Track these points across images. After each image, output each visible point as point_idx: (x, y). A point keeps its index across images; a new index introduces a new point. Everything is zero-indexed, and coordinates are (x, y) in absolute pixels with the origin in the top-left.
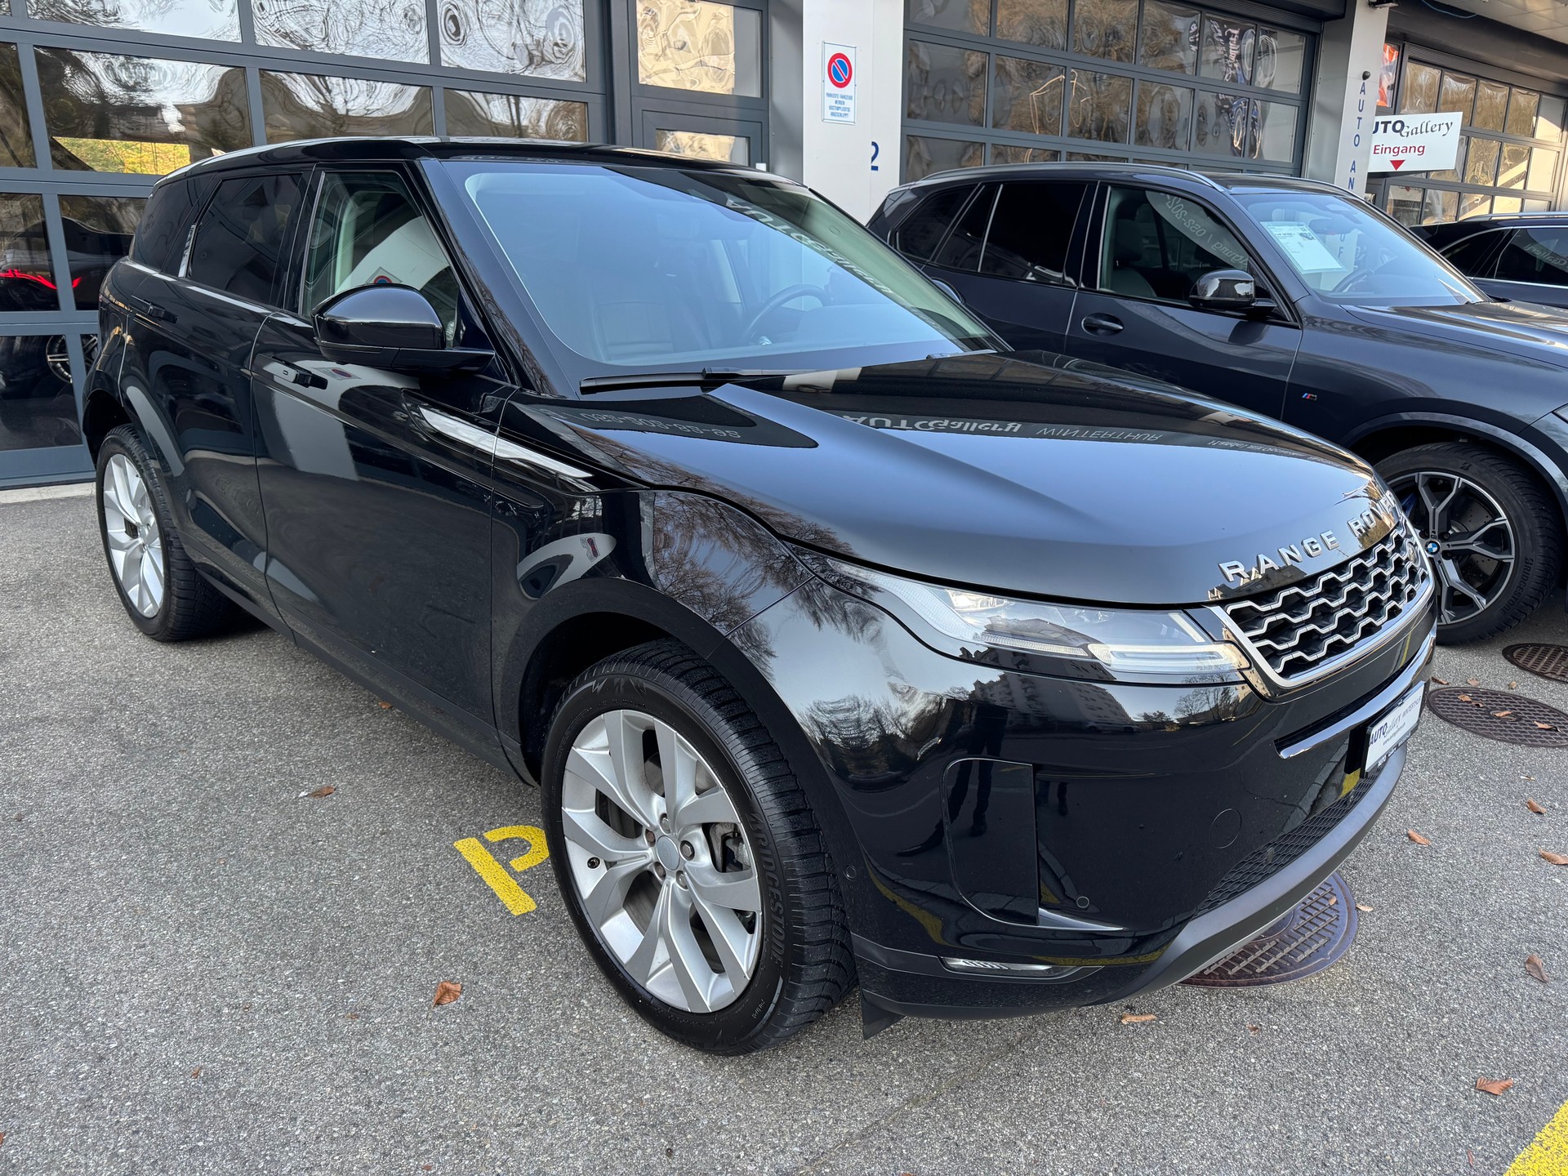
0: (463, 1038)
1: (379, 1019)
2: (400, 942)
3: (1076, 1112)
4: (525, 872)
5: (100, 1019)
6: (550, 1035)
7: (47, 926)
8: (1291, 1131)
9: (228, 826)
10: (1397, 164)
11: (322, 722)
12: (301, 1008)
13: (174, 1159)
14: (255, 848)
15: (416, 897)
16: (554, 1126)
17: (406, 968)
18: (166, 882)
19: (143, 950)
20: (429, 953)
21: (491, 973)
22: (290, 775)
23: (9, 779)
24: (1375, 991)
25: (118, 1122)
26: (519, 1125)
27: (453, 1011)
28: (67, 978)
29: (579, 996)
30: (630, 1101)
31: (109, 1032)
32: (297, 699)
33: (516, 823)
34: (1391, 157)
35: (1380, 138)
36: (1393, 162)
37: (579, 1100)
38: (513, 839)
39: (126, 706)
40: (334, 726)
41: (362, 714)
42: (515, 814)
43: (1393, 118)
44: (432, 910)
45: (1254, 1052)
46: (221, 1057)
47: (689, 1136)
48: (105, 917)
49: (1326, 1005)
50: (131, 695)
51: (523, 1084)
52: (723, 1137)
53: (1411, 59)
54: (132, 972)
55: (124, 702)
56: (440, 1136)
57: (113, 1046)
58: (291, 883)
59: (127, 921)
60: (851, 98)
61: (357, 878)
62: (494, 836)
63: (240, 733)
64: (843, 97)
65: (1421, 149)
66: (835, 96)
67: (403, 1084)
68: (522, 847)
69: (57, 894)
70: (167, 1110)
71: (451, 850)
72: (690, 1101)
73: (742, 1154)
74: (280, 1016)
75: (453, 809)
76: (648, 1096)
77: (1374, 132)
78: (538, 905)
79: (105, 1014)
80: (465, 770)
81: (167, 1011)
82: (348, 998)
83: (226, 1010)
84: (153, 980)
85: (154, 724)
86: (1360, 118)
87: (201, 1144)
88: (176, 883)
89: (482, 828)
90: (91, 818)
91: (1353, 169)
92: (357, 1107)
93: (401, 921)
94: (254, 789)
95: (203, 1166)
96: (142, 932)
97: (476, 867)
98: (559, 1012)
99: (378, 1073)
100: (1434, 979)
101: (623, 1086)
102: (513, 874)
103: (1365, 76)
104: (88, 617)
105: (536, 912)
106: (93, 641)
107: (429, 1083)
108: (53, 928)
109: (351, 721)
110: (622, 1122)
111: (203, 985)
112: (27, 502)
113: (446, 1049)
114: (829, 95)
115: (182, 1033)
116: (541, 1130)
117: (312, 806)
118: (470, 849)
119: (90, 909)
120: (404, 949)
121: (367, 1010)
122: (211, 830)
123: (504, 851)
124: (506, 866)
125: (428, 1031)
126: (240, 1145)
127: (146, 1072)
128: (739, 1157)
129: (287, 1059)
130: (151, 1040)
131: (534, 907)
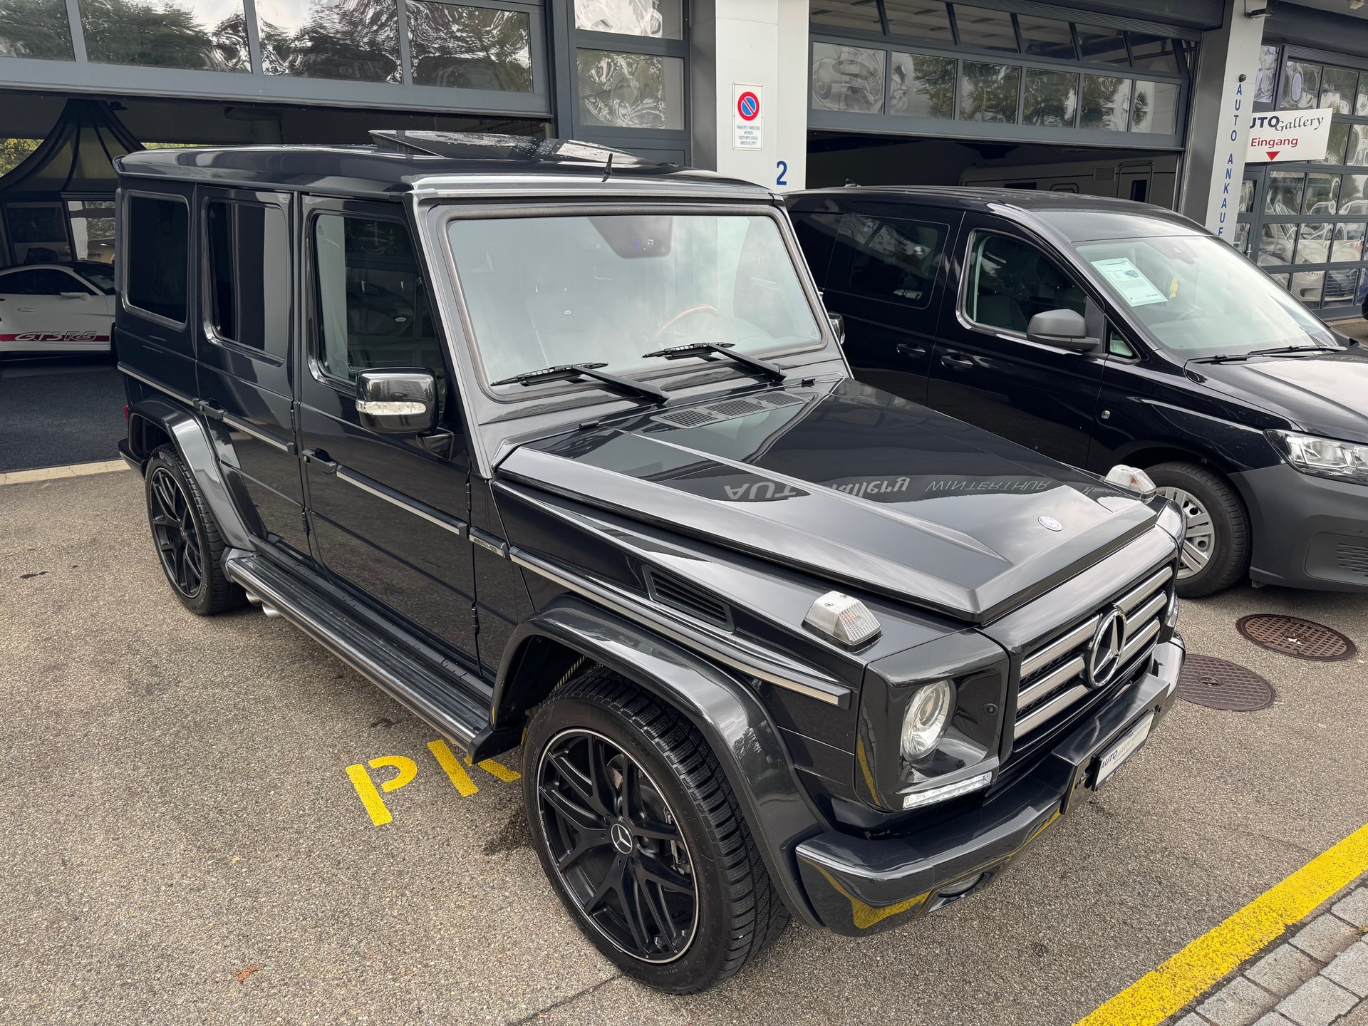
0: (317, 916)
1: (264, 899)
2: (291, 842)
3: (731, 991)
4: (391, 793)
5: (80, 891)
6: (377, 916)
7: (57, 821)
8: (885, 1012)
9: (192, 750)
10: (1272, 155)
11: (275, 667)
12: (214, 888)
13: (111, 990)
14: (207, 767)
15: (310, 809)
16: (363, 981)
17: (291, 862)
18: (141, 791)
19: (117, 842)
20: (309, 853)
21: (348, 868)
22: (243, 710)
23: (49, 708)
24: (995, 909)
25: (80, 963)
26: (340, 979)
27: (315, 895)
28: (63, 860)
29: (405, 888)
30: (419, 966)
31: (84, 900)
32: (261, 648)
33: (394, 754)
34: (1267, 149)
35: (1257, 132)
36: (1269, 153)
37: (385, 963)
38: (388, 767)
39: (138, 651)
40: (282, 670)
41: (305, 661)
42: (395, 747)
43: (1269, 114)
44: (319, 820)
45: (881, 952)
46: (154, 921)
47: (452, 993)
48: (95, 817)
49: (952, 919)
50: (144, 642)
51: (350, 950)
52: (476, 994)
53: (1291, 58)
54: (106, 857)
55: (137, 648)
56: (286, 984)
57: (85, 910)
58: (226, 795)
59: (110, 819)
60: (758, 128)
61: (272, 792)
62: (375, 763)
63: (215, 675)
64: (752, 128)
65: (1294, 142)
66: (745, 127)
67: (270, 946)
68: (392, 772)
69: (66, 798)
70: (112, 957)
71: (344, 773)
72: (460, 968)
73: (485, 1007)
74: (198, 894)
75: (351, 741)
76: (432, 963)
77: (1251, 127)
78: (394, 818)
79: (84, 887)
80: (368, 710)
81: (124, 887)
82: (247, 883)
83: (163, 888)
84: (119, 864)
85: (156, 666)
86: (1236, 116)
87: (129, 981)
88: (148, 792)
89: (368, 757)
90: (99, 740)
91: (1230, 161)
92: (236, 961)
93: (295, 827)
94: (216, 721)
95: (128, 996)
96: (119, 828)
97: (357, 787)
98: (388, 899)
99: (254, 937)
100: (1046, 902)
101: (418, 955)
102: (382, 794)
103: (1242, 79)
104: (124, 576)
105: (392, 824)
106: (124, 596)
107: (287, 946)
108: (60, 823)
109: (295, 667)
110: (410, 981)
111: (151, 869)
112: (96, 474)
113: (304, 922)
114: (739, 127)
115: (131, 903)
116: (354, 983)
117: (253, 735)
118: (357, 774)
119: (87, 810)
120: (293, 848)
121: (258, 891)
122: (179, 752)
123: (379, 776)
124: (378, 787)
125: (295, 909)
126: (154, 982)
127: (103, 929)
128: (482, 1009)
129: (197, 925)
130: (111, 907)
131: (390, 819)
